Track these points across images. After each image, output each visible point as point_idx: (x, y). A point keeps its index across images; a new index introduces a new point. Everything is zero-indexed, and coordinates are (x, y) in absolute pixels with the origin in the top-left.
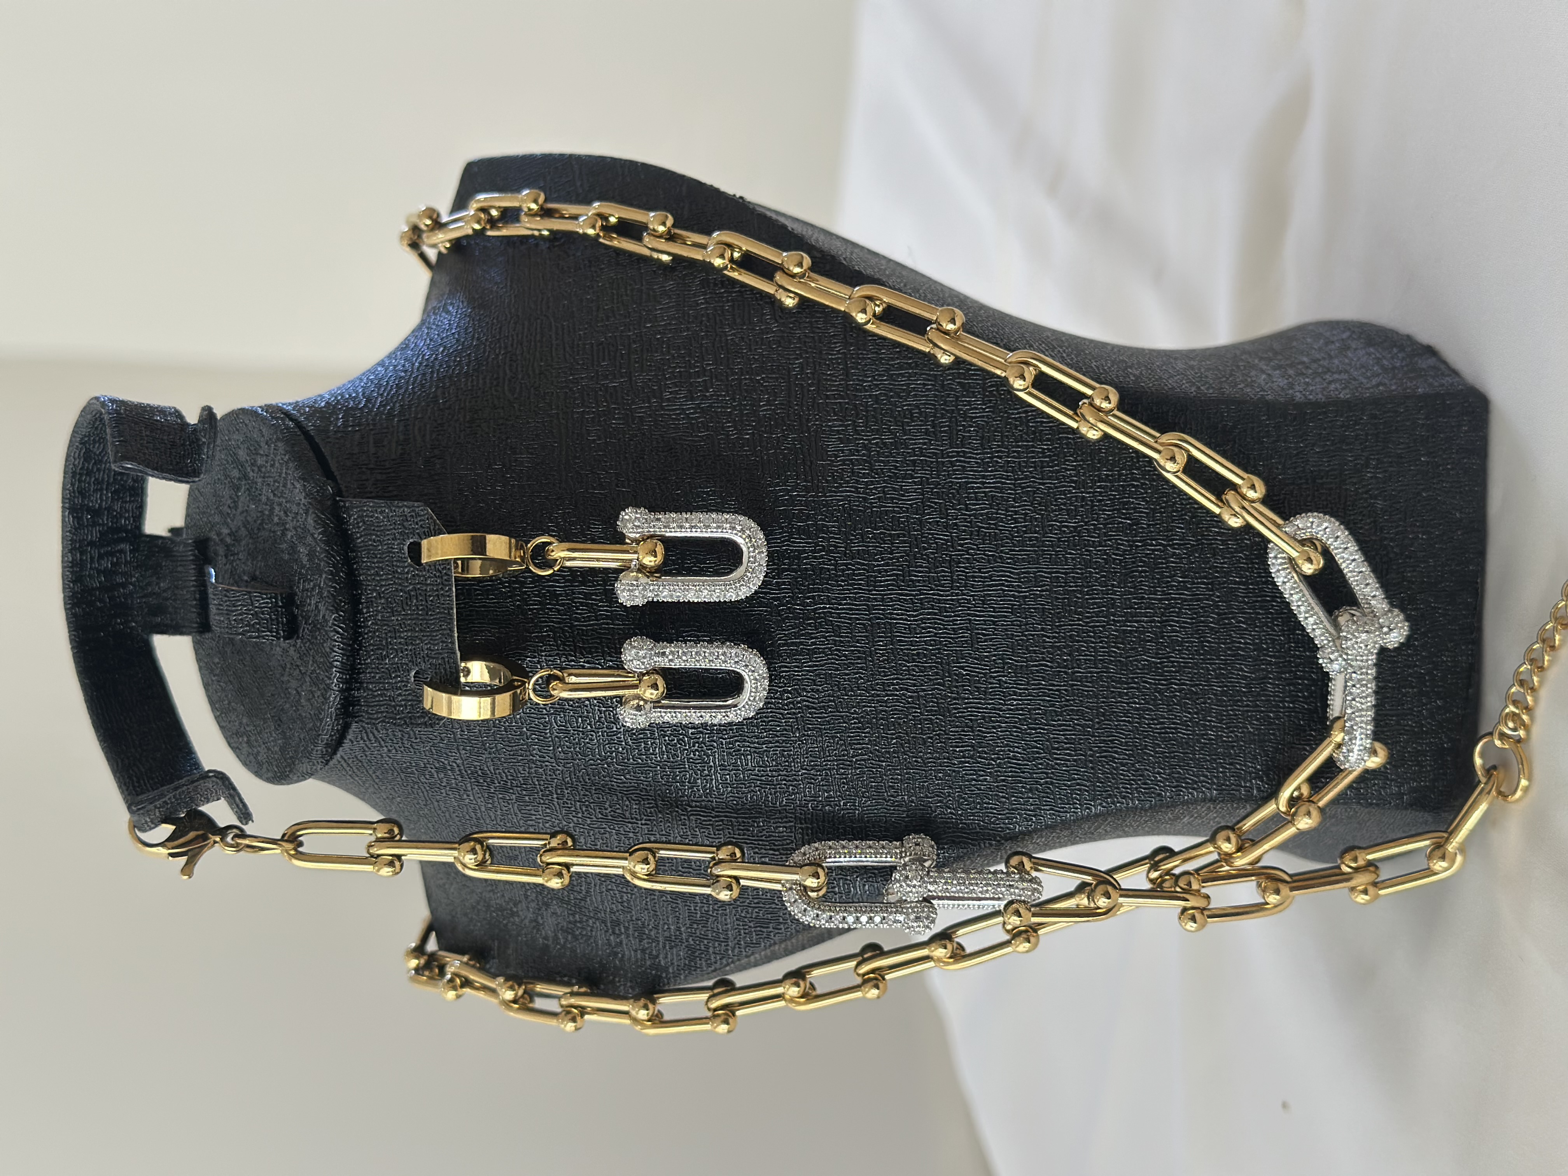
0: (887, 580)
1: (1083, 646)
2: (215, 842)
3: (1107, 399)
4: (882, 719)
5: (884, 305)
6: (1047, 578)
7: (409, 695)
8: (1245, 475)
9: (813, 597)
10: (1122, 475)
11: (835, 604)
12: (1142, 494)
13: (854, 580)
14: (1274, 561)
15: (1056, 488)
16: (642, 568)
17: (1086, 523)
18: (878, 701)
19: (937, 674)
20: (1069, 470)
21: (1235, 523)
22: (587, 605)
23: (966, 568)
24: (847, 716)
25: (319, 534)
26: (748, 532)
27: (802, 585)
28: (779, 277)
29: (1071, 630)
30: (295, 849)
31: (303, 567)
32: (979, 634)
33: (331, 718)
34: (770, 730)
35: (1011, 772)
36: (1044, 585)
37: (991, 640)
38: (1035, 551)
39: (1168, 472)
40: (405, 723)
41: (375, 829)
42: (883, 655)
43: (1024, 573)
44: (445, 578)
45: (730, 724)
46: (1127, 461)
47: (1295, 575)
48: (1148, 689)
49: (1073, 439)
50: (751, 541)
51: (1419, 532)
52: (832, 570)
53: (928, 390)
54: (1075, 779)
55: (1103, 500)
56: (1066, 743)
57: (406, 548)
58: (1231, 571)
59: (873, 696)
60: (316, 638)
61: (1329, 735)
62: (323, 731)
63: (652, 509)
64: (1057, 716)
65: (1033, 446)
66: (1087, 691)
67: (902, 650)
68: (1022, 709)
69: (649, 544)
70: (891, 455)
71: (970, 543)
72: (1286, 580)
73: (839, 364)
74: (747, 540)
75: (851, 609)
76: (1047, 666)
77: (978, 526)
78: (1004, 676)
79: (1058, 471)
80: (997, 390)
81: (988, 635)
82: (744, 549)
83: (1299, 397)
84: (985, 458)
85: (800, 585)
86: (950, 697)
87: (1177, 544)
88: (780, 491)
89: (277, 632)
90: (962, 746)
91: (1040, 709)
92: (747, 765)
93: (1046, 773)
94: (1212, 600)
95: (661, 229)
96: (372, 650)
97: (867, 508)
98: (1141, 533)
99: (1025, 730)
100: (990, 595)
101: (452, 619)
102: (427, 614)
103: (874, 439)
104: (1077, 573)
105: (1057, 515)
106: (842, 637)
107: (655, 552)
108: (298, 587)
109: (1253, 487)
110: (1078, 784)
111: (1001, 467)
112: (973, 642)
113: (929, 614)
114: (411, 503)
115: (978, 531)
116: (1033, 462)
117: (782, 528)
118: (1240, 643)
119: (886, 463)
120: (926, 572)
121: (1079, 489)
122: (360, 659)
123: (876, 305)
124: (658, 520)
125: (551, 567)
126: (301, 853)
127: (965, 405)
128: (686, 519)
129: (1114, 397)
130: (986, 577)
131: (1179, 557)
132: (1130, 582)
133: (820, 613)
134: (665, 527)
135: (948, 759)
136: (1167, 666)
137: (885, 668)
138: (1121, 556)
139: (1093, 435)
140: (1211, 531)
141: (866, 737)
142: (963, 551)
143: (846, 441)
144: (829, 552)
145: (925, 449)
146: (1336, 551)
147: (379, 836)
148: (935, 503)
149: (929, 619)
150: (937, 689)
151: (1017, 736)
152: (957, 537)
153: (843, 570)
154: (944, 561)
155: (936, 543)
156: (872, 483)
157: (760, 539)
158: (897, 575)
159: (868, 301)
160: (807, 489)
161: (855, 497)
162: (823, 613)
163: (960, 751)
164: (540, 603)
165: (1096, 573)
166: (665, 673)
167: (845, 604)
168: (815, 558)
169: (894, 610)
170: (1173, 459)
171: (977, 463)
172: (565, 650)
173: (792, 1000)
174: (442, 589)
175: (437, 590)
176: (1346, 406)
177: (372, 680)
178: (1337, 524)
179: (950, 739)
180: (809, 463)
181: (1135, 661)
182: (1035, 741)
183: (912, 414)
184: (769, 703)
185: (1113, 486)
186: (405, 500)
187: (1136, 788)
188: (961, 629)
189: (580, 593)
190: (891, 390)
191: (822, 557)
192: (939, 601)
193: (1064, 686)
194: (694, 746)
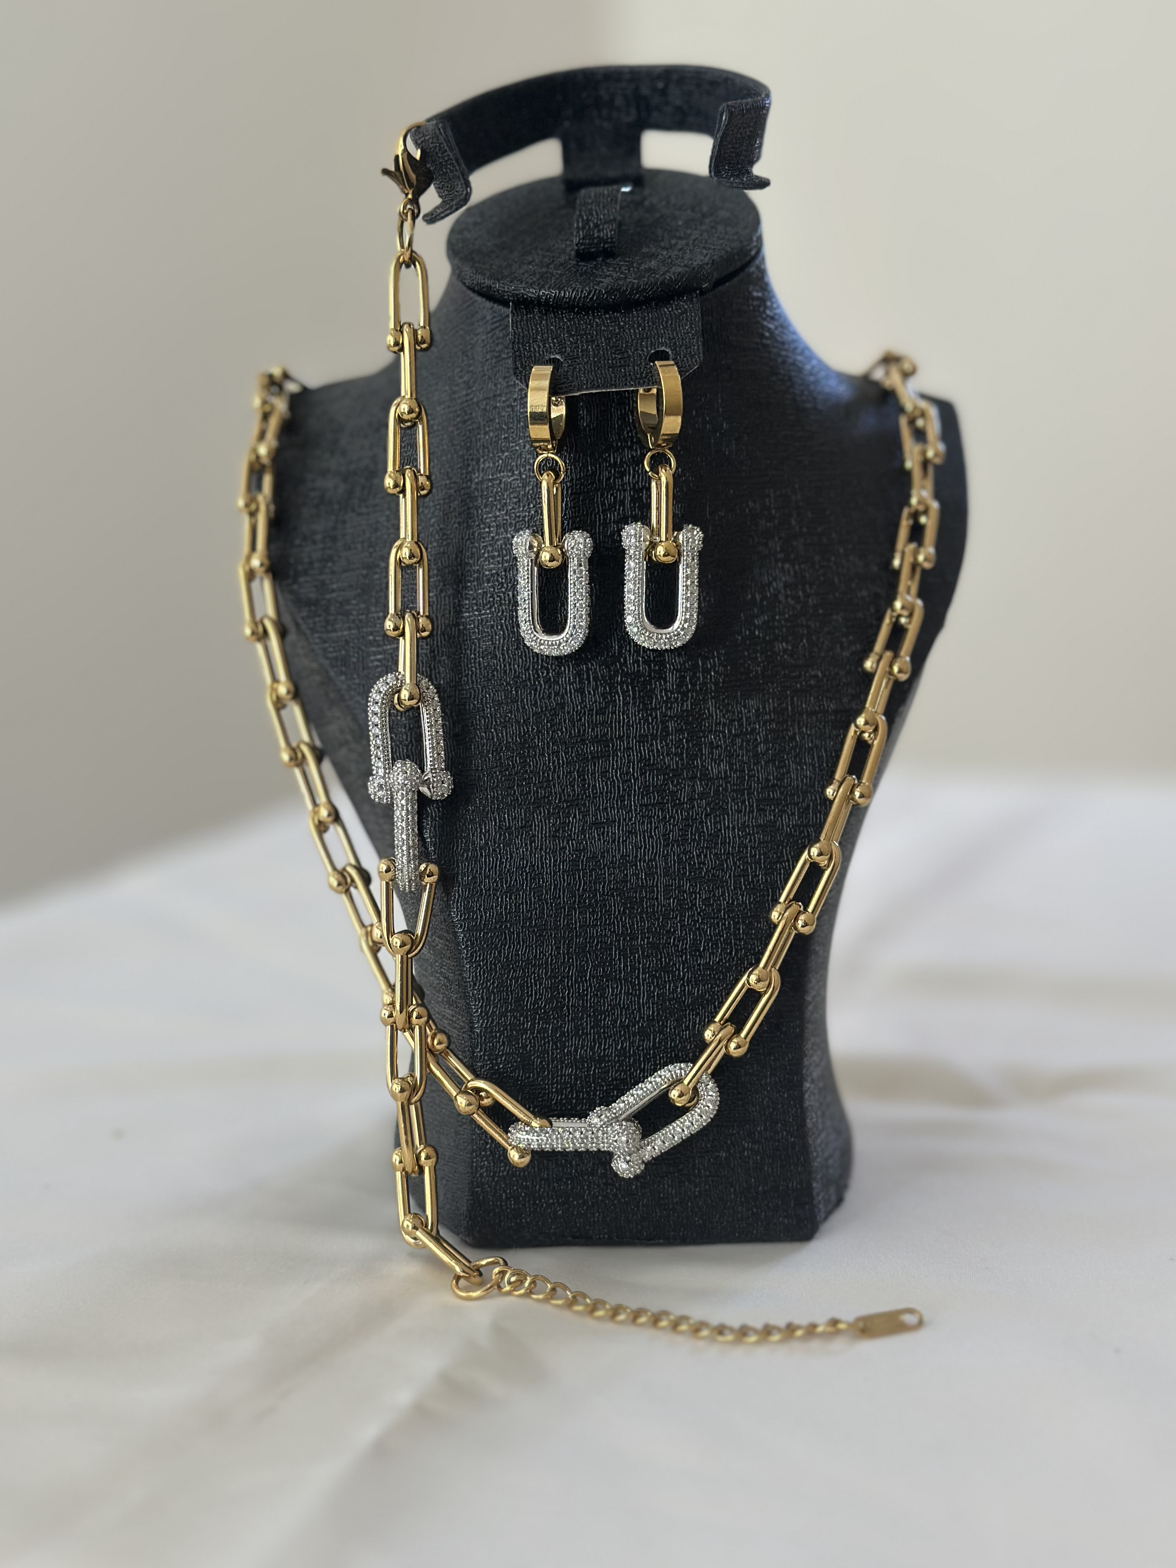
0: (645, 752)
1: (597, 916)
2: (407, 195)
3: (805, 925)
4: (529, 752)
5: (870, 742)
6: (653, 883)
7: (540, 354)
8: (748, 1039)
9: (628, 691)
10: (740, 941)
11: (624, 709)
12: (725, 958)
13: (644, 725)
14: (678, 1068)
15: (728, 888)
16: (653, 545)
17: (699, 914)
18: (543, 749)
19: (569, 795)
20: (742, 898)
21: (708, 1034)
22: (615, 502)
23: (658, 816)
24: (530, 723)
25: (670, 277)
26: (682, 633)
27: (638, 682)
28: (889, 654)
29: (610, 906)
30: (404, 262)
31: (640, 265)
32: (604, 829)
33: (515, 290)
34: (515, 660)
35: (490, 861)
36: (646, 881)
37: (599, 839)
38: (675, 872)
39: (749, 977)
40: (515, 352)
41: (424, 327)
42: (582, 750)
43: (656, 865)
44: (641, 382)
45: (518, 626)
46: (751, 945)
47: (665, 1086)
48: (564, 971)
49: (768, 900)
50: (675, 635)
51: (700, 1187)
52: (652, 706)
53: (802, 781)
54: (486, 913)
55: (719, 927)
56: (515, 905)
57: (663, 348)
58: (664, 1035)
59: (548, 743)
60: (581, 276)
61: (536, 1117)
62: (503, 284)
63: (701, 554)
64: (538, 897)
65: (760, 867)
66: (560, 921)
67: (588, 766)
68: (542, 867)
69: (674, 551)
70: (748, 751)
71: (678, 819)
72: (663, 1077)
73: (819, 707)
74: (676, 633)
75: (619, 723)
76: (580, 886)
77: (693, 824)
78: (569, 851)
79: (741, 889)
80: (804, 837)
81: (603, 837)
82: (670, 629)
83: (807, 1085)
84: (749, 829)
85: (638, 680)
86: (550, 807)
87: (685, 989)
88: (714, 661)
89: (582, 244)
90: (509, 819)
91: (543, 882)
92: (484, 641)
93: (489, 890)
94: (639, 1021)
95: (921, 558)
96: (575, 323)
97: (704, 732)
98: (693, 960)
99: (525, 871)
100: (636, 837)
101: (607, 387)
102: (609, 367)
103: (760, 737)
104: (658, 908)
105: (704, 889)
106: (596, 716)
107: (668, 555)
108: (620, 261)
109: (738, 1047)
110: (481, 917)
111: (742, 842)
112: (597, 824)
113: (619, 787)
114: (701, 351)
115: (689, 825)
116: (747, 868)
117: (684, 663)
118: (605, 1045)
119: (741, 748)
120: (653, 784)
121: (727, 907)
122: (565, 313)
123: (870, 733)
124: (693, 559)
125: (651, 470)
126: (401, 267)
127: (791, 810)
128: (694, 582)
129: (807, 930)
130: (651, 833)
131: (675, 990)
132: (652, 952)
133: (615, 696)
134: (687, 564)
135: (498, 808)
136: (583, 986)
137: (572, 752)
138: (674, 943)
139: (775, 915)
140: (696, 1017)
141: (513, 739)
142: (672, 813)
143: (758, 714)
144: (666, 702)
145: (754, 779)
146: (690, 1116)
147: (419, 332)
148: (710, 789)
149: (614, 788)
150: (556, 797)
151: (520, 864)
152: (683, 808)
153: (651, 715)
154: (663, 798)
155: (677, 791)
156: (724, 737)
157: (676, 643)
158: (650, 759)
159: (874, 727)
160: (716, 683)
161: (712, 723)
162: (616, 700)
163: (504, 818)
164: (615, 463)
165: (658, 924)
166: (564, 567)
167: (623, 718)
168: (661, 692)
169: (621, 759)
170: (759, 980)
171: (745, 822)
172: (576, 485)
173: (274, 690)
174: (631, 379)
175: (630, 375)
176: (802, 1124)
177: (549, 323)
178: (712, 1116)
179: (515, 809)
180: (738, 684)
181: (587, 959)
182: (516, 880)
183: (782, 767)
184: (538, 657)
185: (731, 935)
186: (704, 347)
187: (480, 965)
188: (608, 814)
189: (624, 497)
190: (800, 749)
191: (662, 697)
192: (629, 796)
193: (564, 901)
194: (498, 596)
